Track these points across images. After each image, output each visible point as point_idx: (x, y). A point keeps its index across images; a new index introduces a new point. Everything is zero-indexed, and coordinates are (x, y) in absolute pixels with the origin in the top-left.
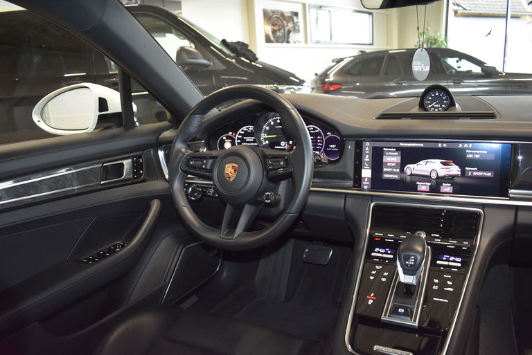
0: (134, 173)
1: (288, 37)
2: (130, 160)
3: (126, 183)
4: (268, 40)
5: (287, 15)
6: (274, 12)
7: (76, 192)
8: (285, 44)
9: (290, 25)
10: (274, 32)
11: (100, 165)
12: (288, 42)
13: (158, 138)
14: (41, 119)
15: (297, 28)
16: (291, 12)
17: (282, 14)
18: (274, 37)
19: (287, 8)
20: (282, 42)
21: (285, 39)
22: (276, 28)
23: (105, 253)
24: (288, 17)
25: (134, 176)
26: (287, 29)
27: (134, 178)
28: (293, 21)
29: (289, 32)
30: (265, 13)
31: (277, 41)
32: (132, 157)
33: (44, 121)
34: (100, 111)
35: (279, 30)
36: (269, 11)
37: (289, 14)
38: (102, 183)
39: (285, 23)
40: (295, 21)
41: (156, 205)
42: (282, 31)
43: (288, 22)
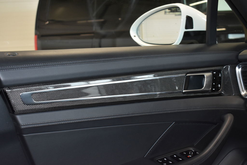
0: (213, 86)
2: (210, 74)
3: (204, 94)
7: (157, 97)
11: (184, 75)
13: (237, 56)
14: (136, 35)
23: (178, 157)
25: (212, 89)
27: (212, 91)
32: (213, 71)
33: (139, 37)
34: (186, 28)
38: (184, 91)
41: (229, 119)
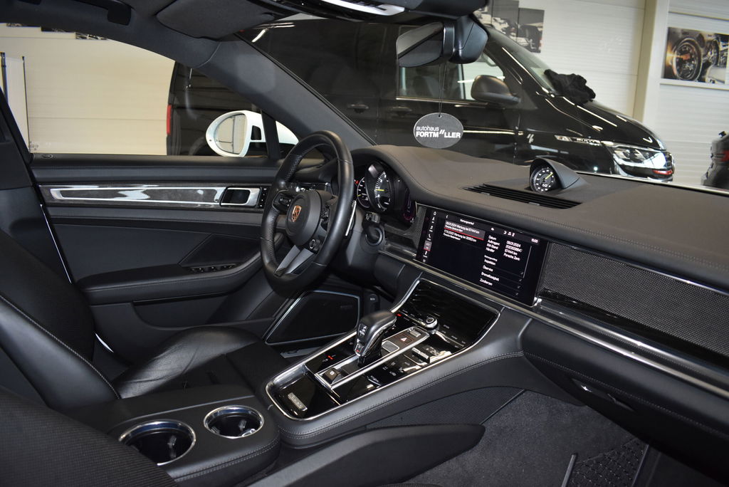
1: (704, 73)
4: (668, 73)
5: (707, 38)
6: (685, 33)
8: (696, 83)
9: (711, 55)
10: (680, 63)
12: (702, 80)
15: (721, 59)
16: (716, 35)
17: (701, 37)
18: (679, 71)
19: (709, 29)
20: (692, 80)
21: (699, 75)
22: (684, 57)
24: (710, 42)
25: (259, 205)
26: (703, 60)
28: (717, 48)
29: (707, 65)
30: (671, 34)
31: (684, 77)
34: (253, 138)
35: (690, 61)
36: (680, 31)
37: (713, 38)
39: (702, 51)
40: (721, 48)
42: (695, 62)
43: (708, 49)
